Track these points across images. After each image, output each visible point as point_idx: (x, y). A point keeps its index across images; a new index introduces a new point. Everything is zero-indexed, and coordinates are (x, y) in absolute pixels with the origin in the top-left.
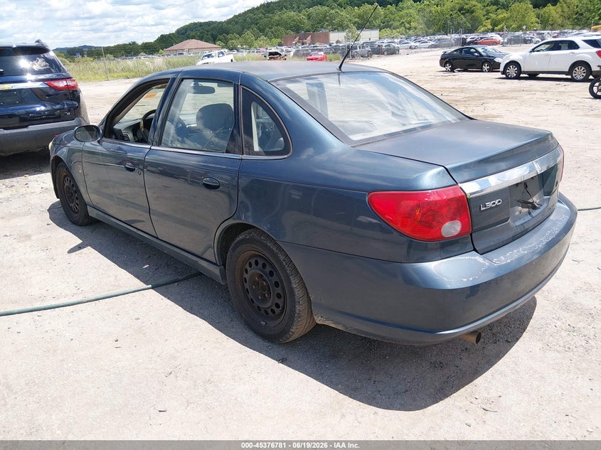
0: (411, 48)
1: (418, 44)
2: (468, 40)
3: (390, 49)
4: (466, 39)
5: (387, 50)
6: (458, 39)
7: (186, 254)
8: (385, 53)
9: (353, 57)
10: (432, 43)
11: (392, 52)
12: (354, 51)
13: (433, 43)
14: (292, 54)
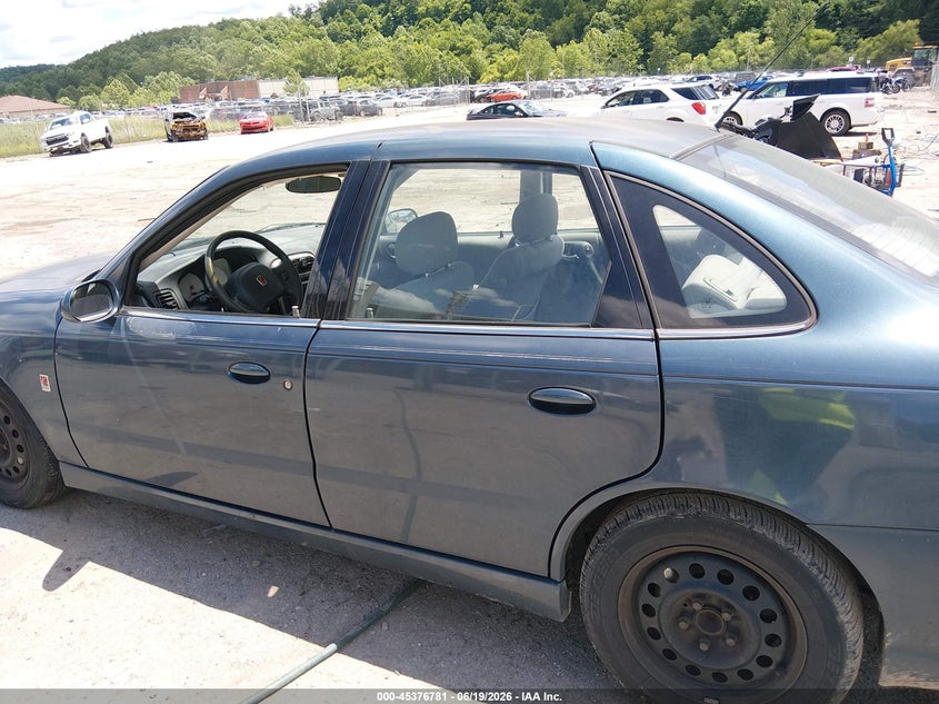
0: (395, 105)
1: (405, 100)
2: (477, 94)
3: (369, 107)
4: (472, 93)
5: (365, 109)
6: (464, 92)
7: (434, 560)
8: (362, 113)
9: (313, 119)
10: (425, 98)
11: (373, 112)
12: (313, 111)
13: (429, 98)
14: (207, 115)
